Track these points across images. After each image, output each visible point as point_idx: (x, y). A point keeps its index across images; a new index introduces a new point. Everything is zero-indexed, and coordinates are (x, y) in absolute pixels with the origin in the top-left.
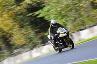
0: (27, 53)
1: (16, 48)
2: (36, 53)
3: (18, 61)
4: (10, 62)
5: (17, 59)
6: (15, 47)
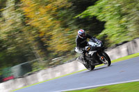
0: (71, 64)
1: (56, 56)
3: (58, 75)
5: (57, 71)
6: (54, 54)
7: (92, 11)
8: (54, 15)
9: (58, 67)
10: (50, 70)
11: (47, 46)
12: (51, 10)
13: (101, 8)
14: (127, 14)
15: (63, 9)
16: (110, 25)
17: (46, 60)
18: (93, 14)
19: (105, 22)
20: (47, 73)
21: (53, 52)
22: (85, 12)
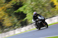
0: (12, 31)
1: (6, 28)
2: (17, 32)
3: (7, 36)
4: (2, 36)
5: (6, 34)
7: (21, 9)
8: (5, 11)
9: (7, 33)
10: (3, 34)
11: (2, 24)
12: (4, 9)
13: (25, 8)
14: (36, 11)
15: (9, 8)
16: (29, 15)
17: (2, 30)
18: (21, 11)
19: (26, 14)
20: (2, 35)
21: (5, 26)
22: (18, 10)
